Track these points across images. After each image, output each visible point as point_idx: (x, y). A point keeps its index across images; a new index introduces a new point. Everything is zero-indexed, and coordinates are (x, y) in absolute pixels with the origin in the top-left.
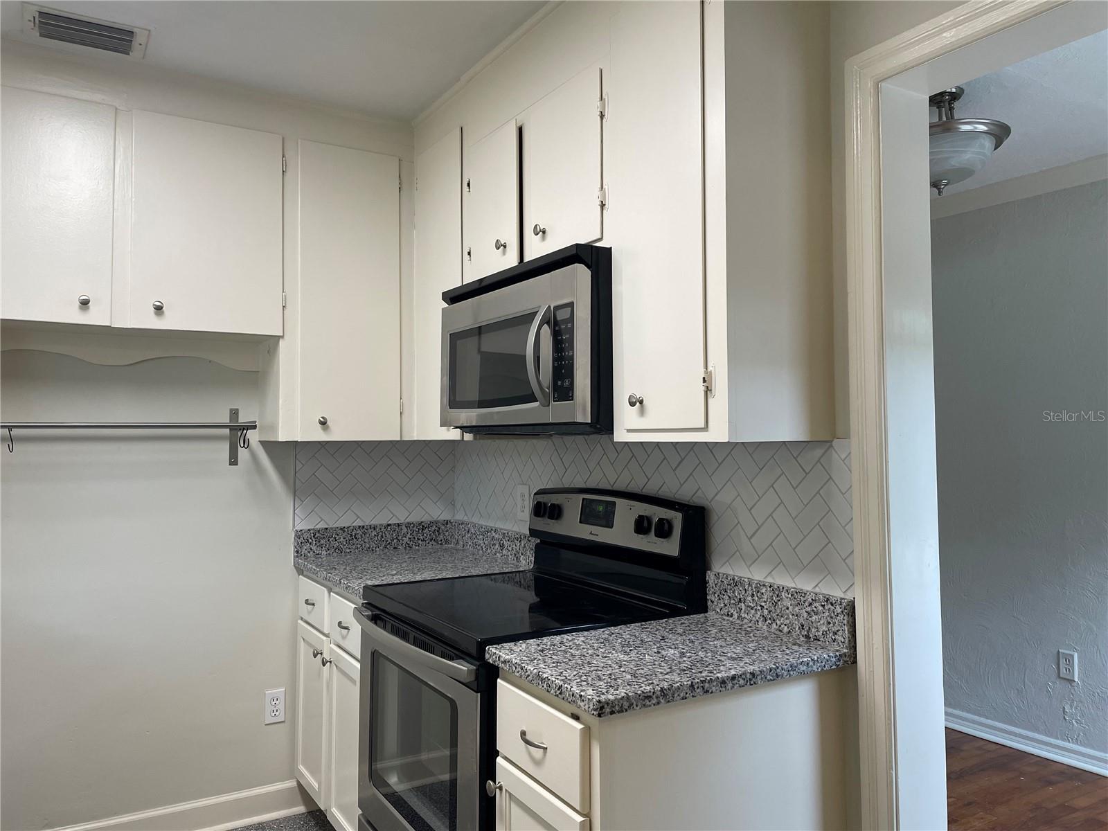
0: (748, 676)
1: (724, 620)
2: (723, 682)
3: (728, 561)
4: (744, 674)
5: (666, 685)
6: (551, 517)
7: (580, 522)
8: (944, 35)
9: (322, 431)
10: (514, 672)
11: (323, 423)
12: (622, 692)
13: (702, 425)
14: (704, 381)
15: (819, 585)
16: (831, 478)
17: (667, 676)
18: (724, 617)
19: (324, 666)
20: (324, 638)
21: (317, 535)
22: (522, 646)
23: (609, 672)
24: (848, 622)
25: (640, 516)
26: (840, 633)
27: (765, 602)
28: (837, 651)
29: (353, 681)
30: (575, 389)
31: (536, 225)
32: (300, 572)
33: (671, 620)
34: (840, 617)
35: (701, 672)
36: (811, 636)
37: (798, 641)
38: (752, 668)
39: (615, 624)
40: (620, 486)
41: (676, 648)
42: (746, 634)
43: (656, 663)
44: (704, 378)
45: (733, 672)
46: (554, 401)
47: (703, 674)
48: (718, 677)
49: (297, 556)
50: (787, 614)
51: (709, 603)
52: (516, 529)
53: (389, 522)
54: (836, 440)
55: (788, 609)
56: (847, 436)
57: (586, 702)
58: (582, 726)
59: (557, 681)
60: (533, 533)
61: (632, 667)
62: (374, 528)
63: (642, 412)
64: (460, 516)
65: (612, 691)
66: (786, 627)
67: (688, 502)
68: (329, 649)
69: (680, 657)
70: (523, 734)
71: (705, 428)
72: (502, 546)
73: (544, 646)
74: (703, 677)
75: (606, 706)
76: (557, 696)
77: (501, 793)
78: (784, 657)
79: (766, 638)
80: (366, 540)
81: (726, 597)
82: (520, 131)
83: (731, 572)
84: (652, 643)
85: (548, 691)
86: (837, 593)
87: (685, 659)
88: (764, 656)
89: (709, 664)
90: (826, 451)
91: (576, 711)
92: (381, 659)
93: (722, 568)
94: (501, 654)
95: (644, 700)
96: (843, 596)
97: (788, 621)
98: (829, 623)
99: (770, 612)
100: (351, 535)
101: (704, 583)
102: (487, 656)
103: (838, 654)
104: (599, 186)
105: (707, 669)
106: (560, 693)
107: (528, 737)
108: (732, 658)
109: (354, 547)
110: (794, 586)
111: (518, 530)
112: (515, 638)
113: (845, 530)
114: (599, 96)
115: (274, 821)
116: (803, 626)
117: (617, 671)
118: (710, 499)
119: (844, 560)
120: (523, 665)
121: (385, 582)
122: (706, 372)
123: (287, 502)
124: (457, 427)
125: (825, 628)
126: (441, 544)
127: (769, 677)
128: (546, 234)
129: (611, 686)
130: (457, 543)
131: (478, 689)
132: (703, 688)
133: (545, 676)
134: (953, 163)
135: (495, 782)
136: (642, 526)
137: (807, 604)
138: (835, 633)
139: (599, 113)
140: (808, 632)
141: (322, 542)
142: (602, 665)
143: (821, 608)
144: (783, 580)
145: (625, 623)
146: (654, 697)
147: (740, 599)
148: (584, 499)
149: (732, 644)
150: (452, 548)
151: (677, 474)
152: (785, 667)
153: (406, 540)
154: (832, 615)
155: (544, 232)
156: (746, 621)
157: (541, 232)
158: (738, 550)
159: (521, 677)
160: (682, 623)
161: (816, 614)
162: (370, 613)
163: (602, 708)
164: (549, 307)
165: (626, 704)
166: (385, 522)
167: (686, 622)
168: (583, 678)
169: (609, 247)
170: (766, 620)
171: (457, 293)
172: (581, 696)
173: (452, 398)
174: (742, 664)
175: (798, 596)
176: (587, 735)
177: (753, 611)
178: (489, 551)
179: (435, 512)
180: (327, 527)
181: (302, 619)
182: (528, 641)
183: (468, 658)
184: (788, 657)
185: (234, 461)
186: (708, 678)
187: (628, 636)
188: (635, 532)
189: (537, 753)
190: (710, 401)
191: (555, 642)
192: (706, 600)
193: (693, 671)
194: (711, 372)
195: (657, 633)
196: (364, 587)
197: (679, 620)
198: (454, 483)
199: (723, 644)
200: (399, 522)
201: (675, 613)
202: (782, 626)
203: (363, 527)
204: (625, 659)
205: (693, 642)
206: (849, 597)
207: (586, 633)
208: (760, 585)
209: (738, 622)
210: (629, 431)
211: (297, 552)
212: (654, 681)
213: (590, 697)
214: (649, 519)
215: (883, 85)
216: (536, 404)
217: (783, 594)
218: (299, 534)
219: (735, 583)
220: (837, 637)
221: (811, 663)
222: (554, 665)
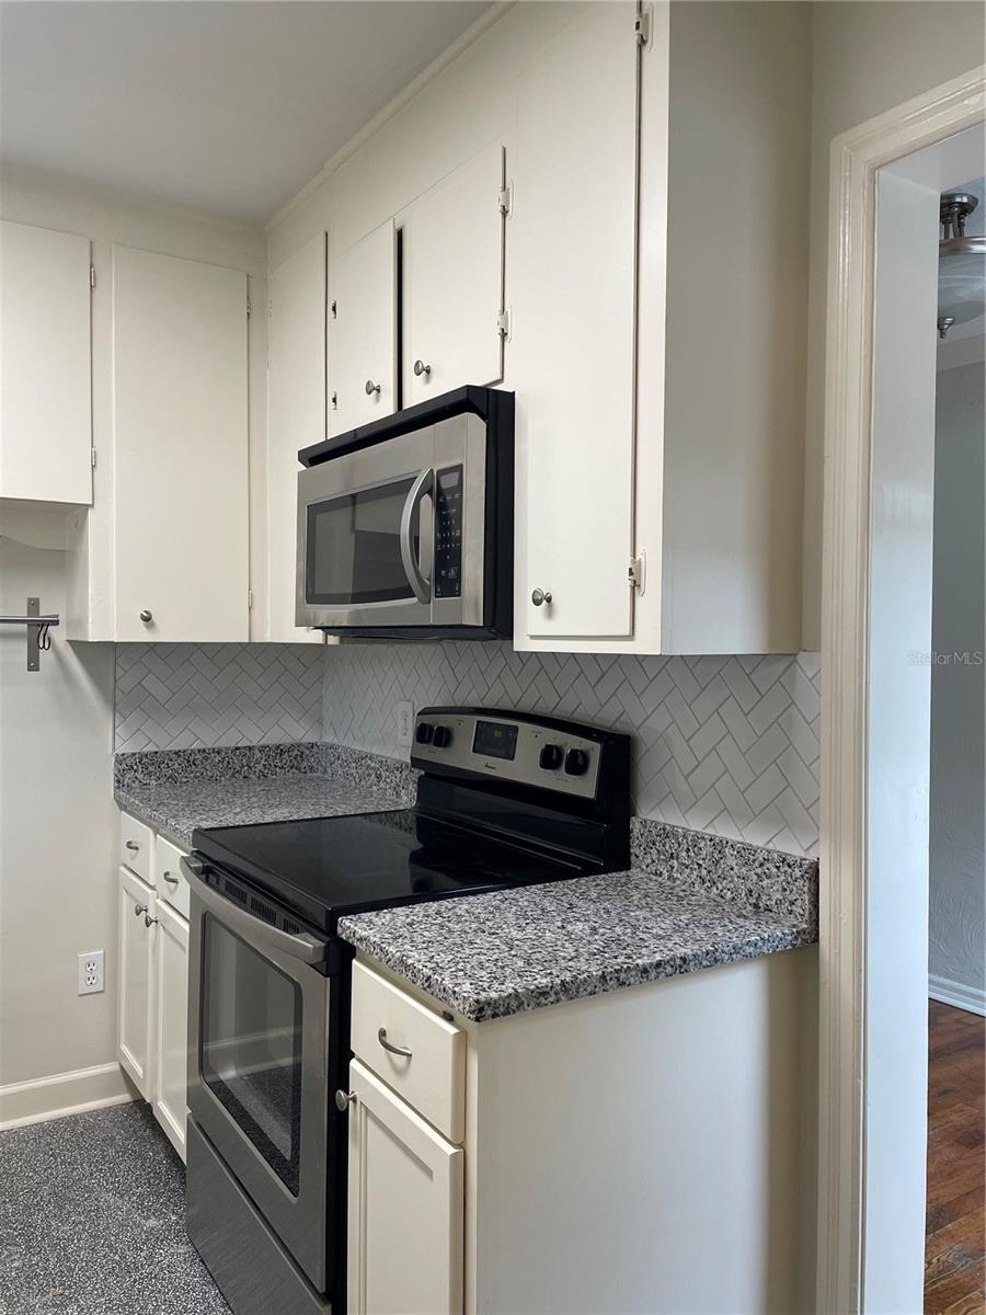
0: (678, 962)
1: (651, 880)
2: (645, 971)
3: (657, 805)
4: (673, 959)
5: (567, 976)
6: (438, 744)
7: (474, 751)
8: (966, 102)
9: (145, 629)
10: (371, 953)
11: (147, 619)
12: (509, 987)
13: (627, 633)
14: (631, 573)
15: (774, 840)
16: (793, 703)
17: (571, 963)
18: (652, 876)
19: (148, 926)
20: (149, 891)
21: (145, 760)
22: (386, 916)
23: (495, 957)
24: (809, 889)
25: (547, 746)
26: (799, 903)
27: (703, 859)
28: (794, 926)
29: (183, 948)
30: (463, 582)
31: (418, 362)
32: (123, 807)
33: (583, 881)
34: (800, 883)
35: (616, 957)
36: (761, 904)
37: (744, 911)
38: (683, 950)
39: (512, 884)
40: (526, 706)
41: (586, 921)
42: (678, 901)
43: (559, 943)
44: (630, 569)
45: (658, 957)
46: (436, 597)
47: (619, 960)
48: (637, 965)
49: (119, 787)
50: (731, 876)
51: (633, 858)
52: (397, 756)
53: (239, 745)
54: (801, 653)
55: (732, 869)
56: (816, 648)
57: (460, 1001)
58: (457, 1031)
59: (425, 970)
60: (416, 762)
61: (526, 948)
62: (219, 753)
63: (550, 613)
64: (329, 739)
65: (496, 985)
66: (729, 893)
67: (610, 728)
68: (155, 905)
69: (591, 934)
70: (383, 1033)
71: (631, 636)
72: (379, 777)
73: (415, 918)
74: (618, 964)
75: (486, 1007)
76: (424, 989)
77: (355, 1106)
78: (725, 935)
79: (703, 906)
80: (208, 767)
81: (654, 851)
82: (400, 235)
83: (661, 819)
84: (554, 914)
85: (413, 982)
86: (795, 850)
87: (597, 937)
88: (700, 933)
89: (628, 945)
90: (788, 667)
91: (449, 1009)
92: (213, 923)
93: (651, 814)
94: (356, 928)
95: (538, 998)
96: (803, 855)
97: (732, 886)
98: (786, 890)
99: (709, 872)
100: (189, 761)
101: (628, 831)
102: (339, 930)
103: (794, 930)
104: (500, 308)
105: (624, 952)
106: (429, 986)
107: (389, 1040)
108: (659, 937)
109: (192, 775)
110: (740, 839)
111: (398, 757)
112: (377, 906)
113: (810, 771)
114: (501, 185)
115: (90, 1113)
116: (751, 891)
117: (506, 954)
118: (637, 725)
119: (807, 809)
120: (383, 945)
121: (224, 824)
122: (634, 562)
123: (105, 720)
124: (317, 628)
125: (779, 896)
126: (305, 772)
127: (705, 963)
128: (431, 374)
129: (495, 978)
130: (325, 772)
131: (327, 971)
132: (618, 979)
133: (410, 961)
134: (960, 295)
135: (347, 1093)
136: (550, 758)
137: (757, 864)
138: (792, 903)
139: (500, 208)
140: (757, 899)
141: (151, 769)
142: (488, 945)
143: (775, 870)
144: (727, 832)
145: (523, 885)
146: (552, 993)
147: (672, 854)
148: (479, 722)
149: (659, 916)
150: (318, 778)
151: (598, 693)
152: (726, 949)
153: (259, 767)
154: (789, 879)
155: (428, 372)
156: (678, 882)
157: (424, 371)
158: (670, 792)
159: (380, 960)
160: (597, 885)
161: (768, 877)
162: (201, 865)
163: (481, 1010)
164: (432, 471)
165: (514, 1004)
166: (233, 745)
167: (602, 883)
168: (460, 967)
169: (511, 391)
170: (704, 883)
171: (319, 452)
172: (454, 992)
173: (310, 590)
174: (670, 945)
175: (746, 853)
176: (462, 1043)
177: (688, 871)
178: (363, 783)
179: (296, 731)
180: (156, 750)
181: (125, 866)
182: (394, 910)
183: (315, 932)
184: (730, 935)
185: (33, 665)
186: (625, 966)
187: (526, 903)
188: (541, 766)
189: (400, 1060)
190: (638, 600)
191: (430, 911)
192: (629, 854)
193: (606, 955)
194: (640, 562)
195: (563, 898)
196: (195, 830)
197: (594, 881)
198: (321, 697)
199: (648, 915)
200: (251, 745)
201: (589, 870)
202: (725, 891)
203: (204, 751)
204: (519, 937)
205: (608, 912)
206: (812, 857)
207: (471, 898)
208: (698, 837)
209: (668, 883)
210: (532, 637)
211: (118, 781)
212: (554, 971)
213: (465, 995)
214: (559, 750)
215: (882, 173)
216: (415, 600)
217: (727, 850)
218: (121, 758)
219: (666, 833)
220: (794, 908)
221: (760, 944)
222: (425, 945)
